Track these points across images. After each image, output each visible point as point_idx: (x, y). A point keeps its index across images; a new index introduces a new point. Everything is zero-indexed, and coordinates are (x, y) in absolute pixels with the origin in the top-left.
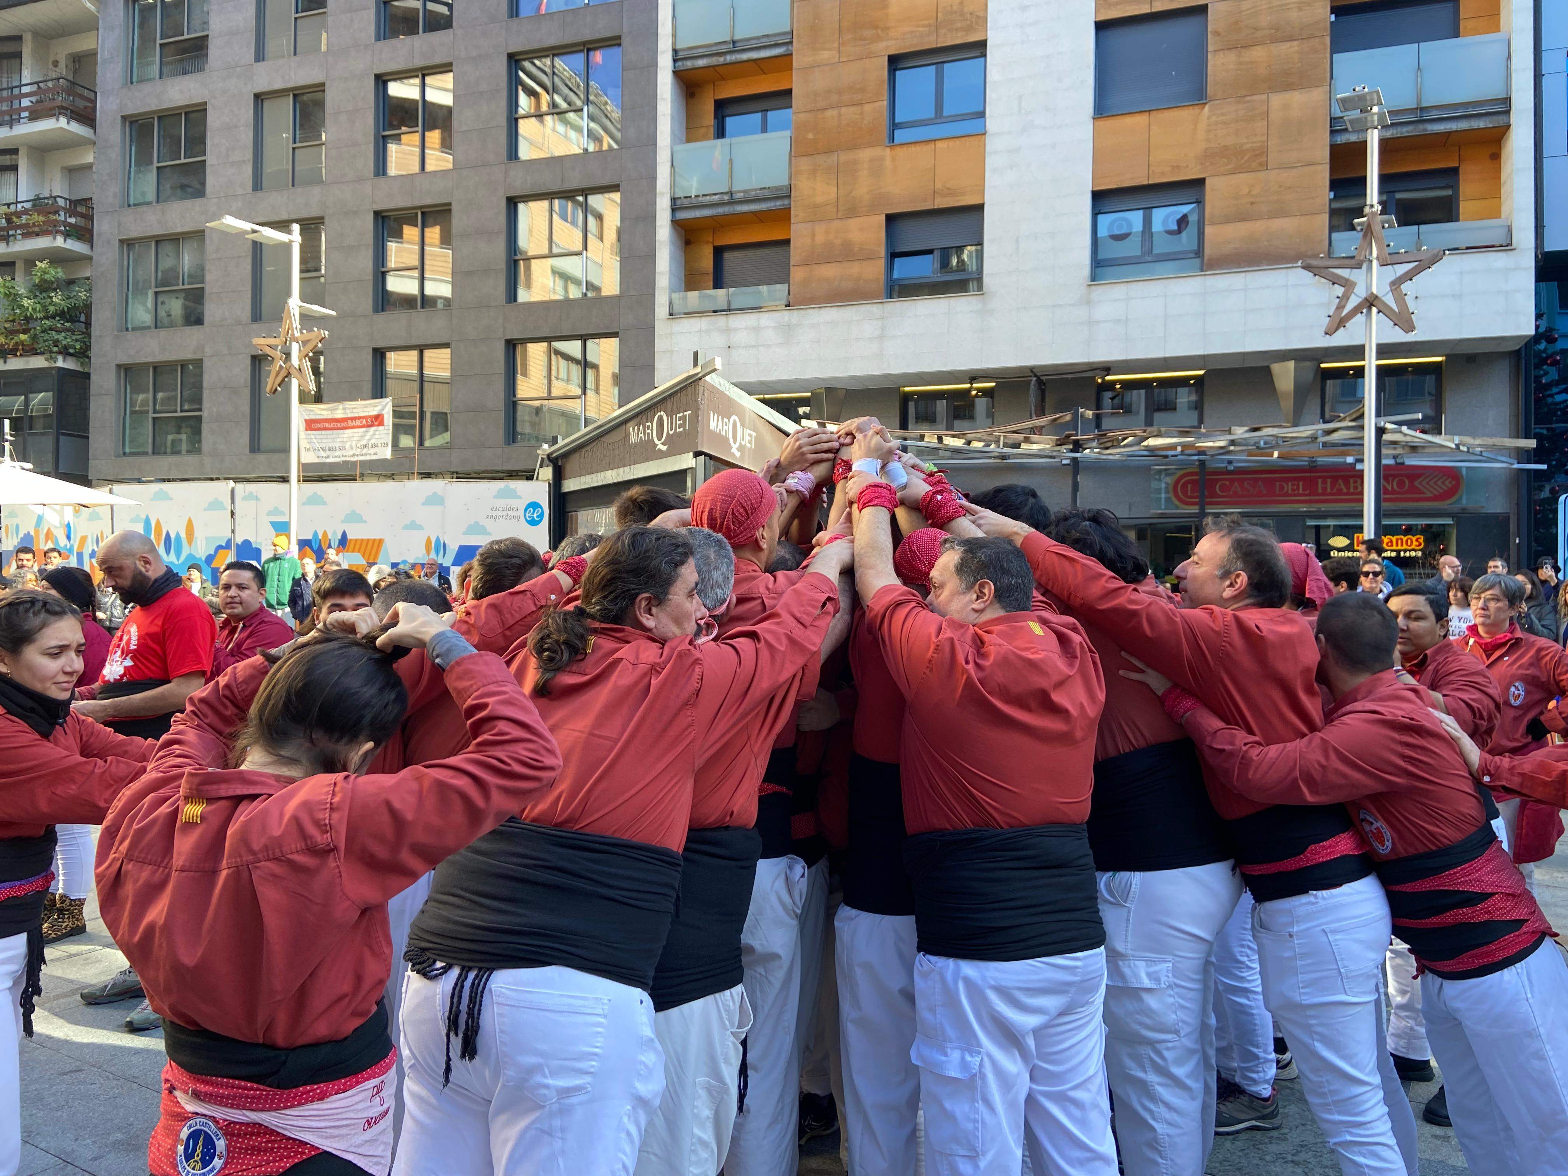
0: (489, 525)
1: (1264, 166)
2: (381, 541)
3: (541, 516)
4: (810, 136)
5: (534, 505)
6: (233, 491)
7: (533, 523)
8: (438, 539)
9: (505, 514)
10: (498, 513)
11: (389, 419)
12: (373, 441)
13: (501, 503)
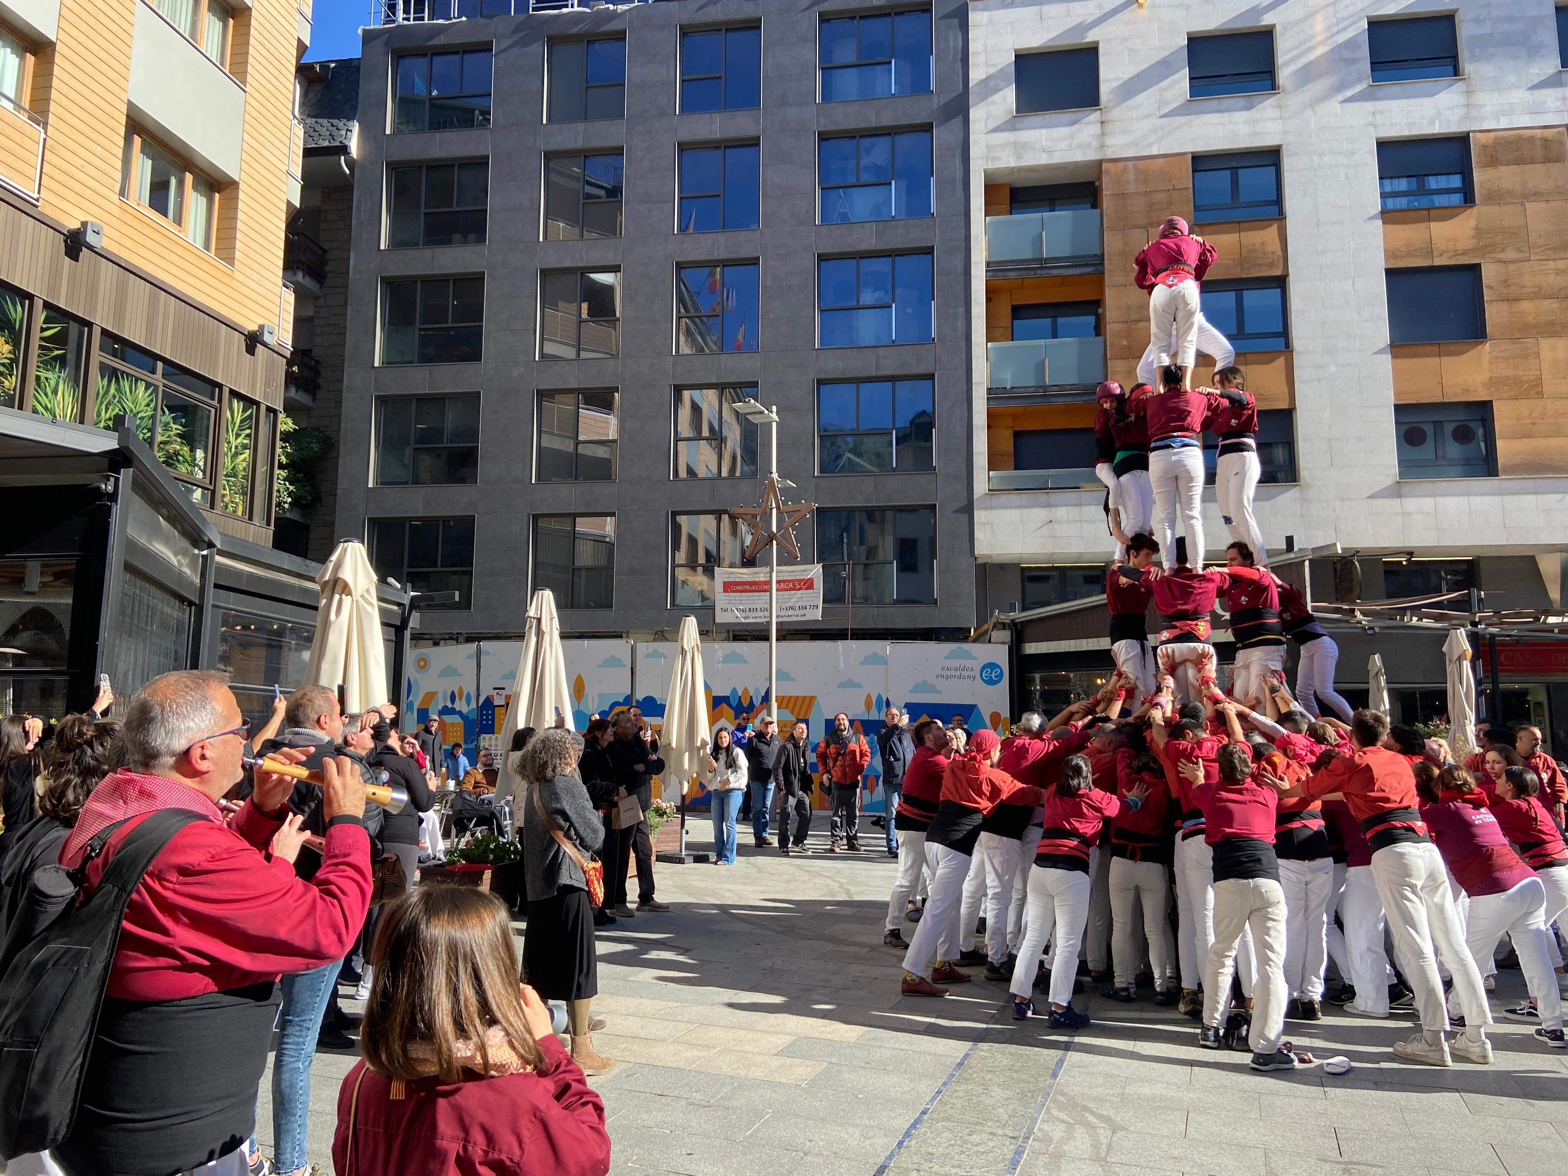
0: (940, 684)
1: (1540, 395)
2: (812, 699)
3: (1001, 676)
4: (1125, 343)
5: (992, 666)
6: (633, 649)
7: (990, 682)
8: (879, 696)
9: (958, 673)
10: (949, 673)
11: (819, 585)
12: (800, 604)
13: (954, 663)
